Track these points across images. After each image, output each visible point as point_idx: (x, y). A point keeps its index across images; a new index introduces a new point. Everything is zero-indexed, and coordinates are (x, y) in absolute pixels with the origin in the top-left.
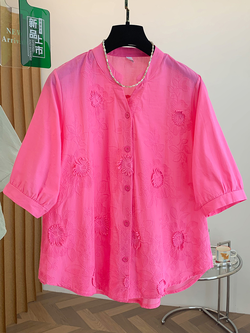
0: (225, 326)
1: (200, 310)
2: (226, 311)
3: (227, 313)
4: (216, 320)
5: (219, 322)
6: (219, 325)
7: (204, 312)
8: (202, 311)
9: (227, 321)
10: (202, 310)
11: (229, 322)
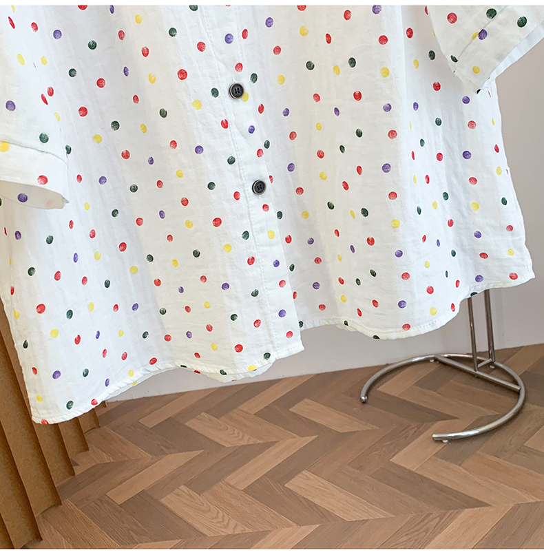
0: (492, 375)
1: (432, 361)
2: (487, 350)
3: (491, 352)
4: (471, 370)
5: (478, 372)
6: (479, 377)
7: (441, 362)
8: (438, 362)
9: (493, 367)
10: (436, 360)
11: (497, 367)
